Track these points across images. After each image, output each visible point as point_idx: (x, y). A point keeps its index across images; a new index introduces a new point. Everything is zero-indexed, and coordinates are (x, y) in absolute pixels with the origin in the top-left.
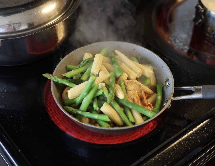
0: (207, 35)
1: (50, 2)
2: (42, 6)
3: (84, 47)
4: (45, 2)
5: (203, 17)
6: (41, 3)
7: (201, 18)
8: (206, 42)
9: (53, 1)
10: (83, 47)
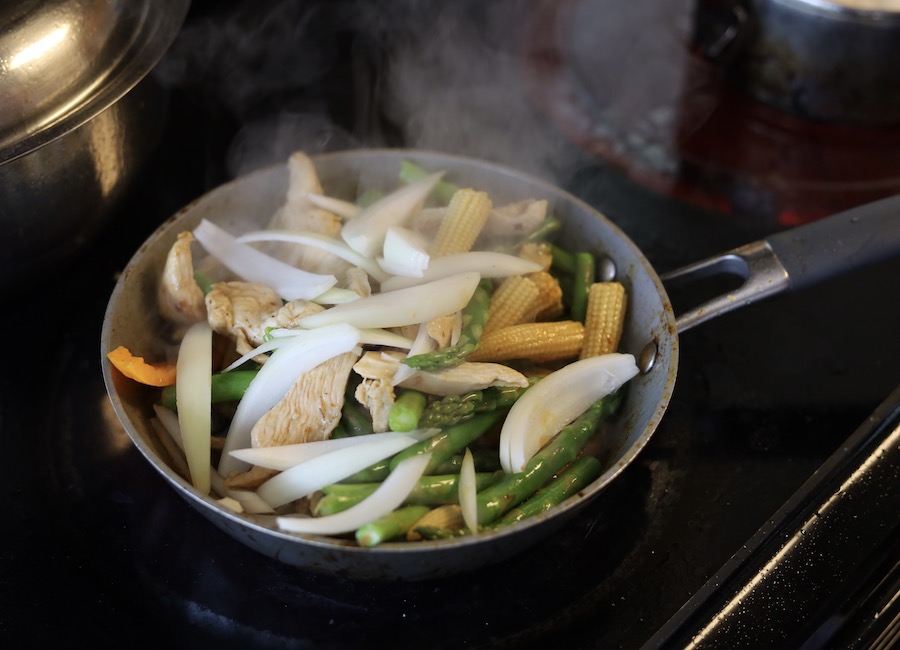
0: (763, 95)
1: (55, 12)
2: (19, 35)
3: (174, 219)
4: (29, 13)
5: (741, 14)
6: (13, 18)
7: (732, 20)
8: (758, 129)
9: (66, 4)
10: (175, 223)
